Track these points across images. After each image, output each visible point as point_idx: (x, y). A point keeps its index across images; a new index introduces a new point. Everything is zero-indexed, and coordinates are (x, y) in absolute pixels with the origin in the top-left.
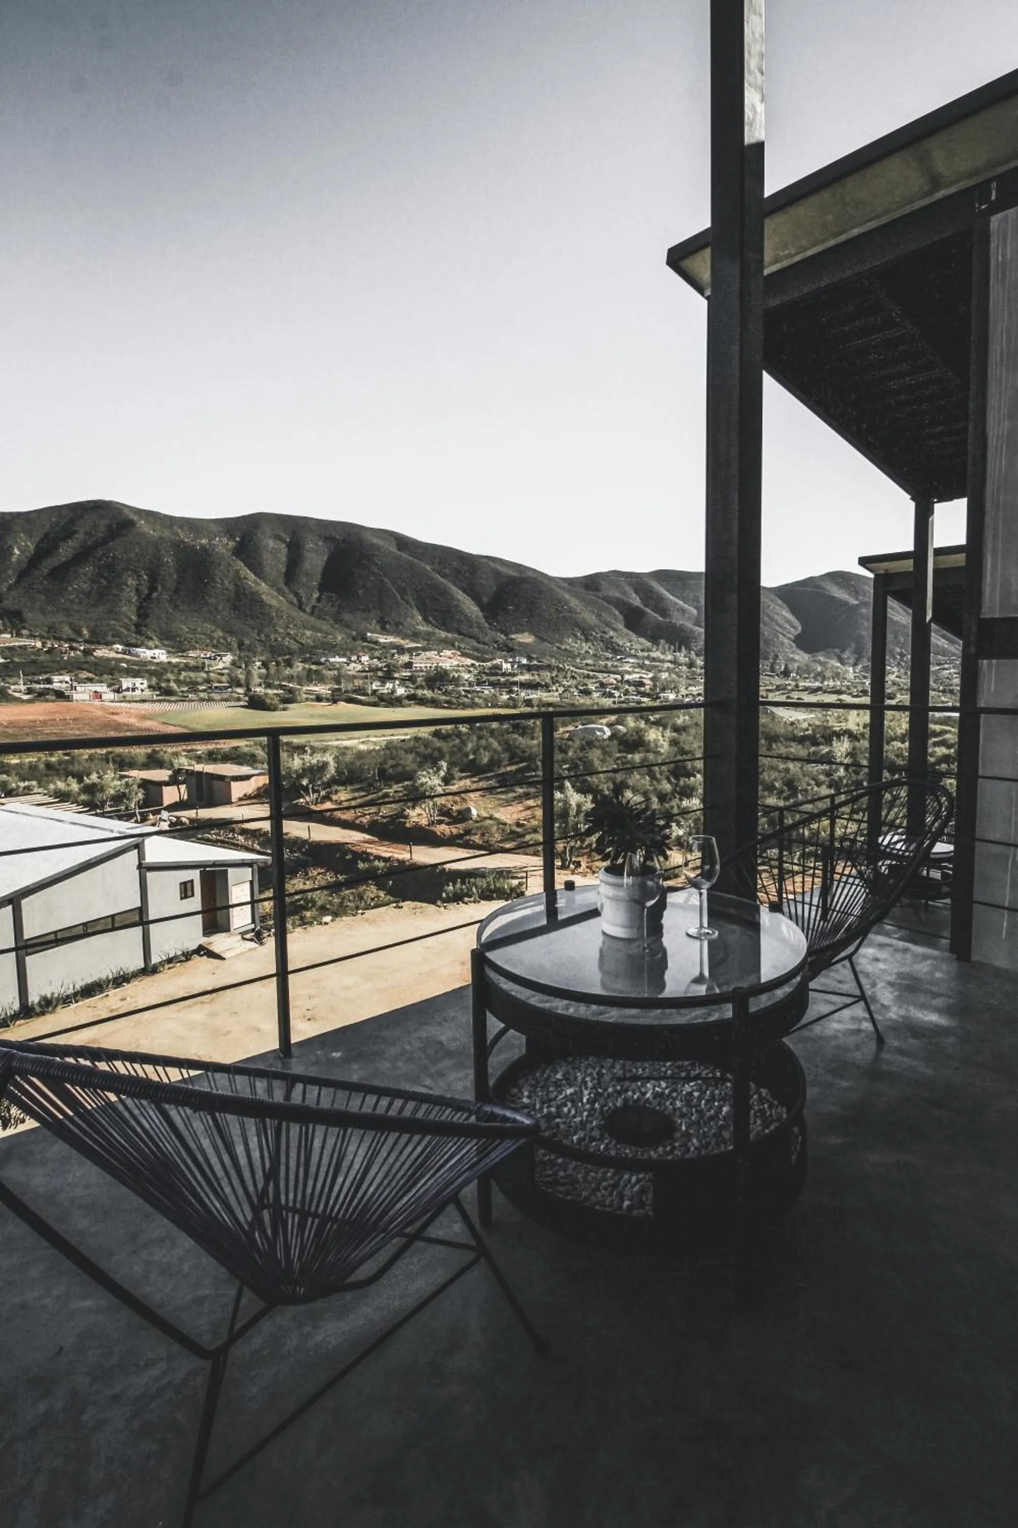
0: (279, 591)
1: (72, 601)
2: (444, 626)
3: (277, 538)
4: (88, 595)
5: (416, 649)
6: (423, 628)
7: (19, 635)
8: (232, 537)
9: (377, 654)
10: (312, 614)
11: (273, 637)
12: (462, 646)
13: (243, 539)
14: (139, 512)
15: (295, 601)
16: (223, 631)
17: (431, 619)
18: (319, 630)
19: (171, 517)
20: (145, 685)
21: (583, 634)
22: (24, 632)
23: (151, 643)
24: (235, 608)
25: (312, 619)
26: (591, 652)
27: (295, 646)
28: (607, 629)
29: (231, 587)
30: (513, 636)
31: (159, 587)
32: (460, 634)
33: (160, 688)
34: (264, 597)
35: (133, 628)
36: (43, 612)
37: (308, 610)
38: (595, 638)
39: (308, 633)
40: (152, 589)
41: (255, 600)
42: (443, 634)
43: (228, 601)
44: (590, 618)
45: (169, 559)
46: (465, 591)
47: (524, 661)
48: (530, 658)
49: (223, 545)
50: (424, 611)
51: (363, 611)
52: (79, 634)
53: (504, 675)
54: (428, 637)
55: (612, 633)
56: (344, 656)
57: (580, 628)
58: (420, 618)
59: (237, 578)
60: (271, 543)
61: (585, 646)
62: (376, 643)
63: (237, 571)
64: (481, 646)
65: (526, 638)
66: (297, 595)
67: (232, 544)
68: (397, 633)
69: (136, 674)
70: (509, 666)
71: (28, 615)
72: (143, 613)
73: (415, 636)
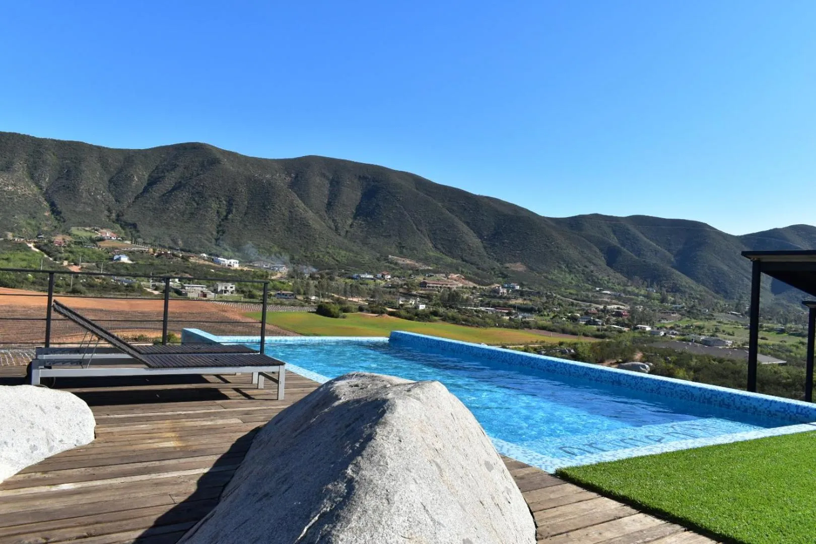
0: (321, 217)
1: (172, 218)
2: (450, 253)
3: (324, 175)
4: (183, 214)
5: (429, 271)
6: (432, 253)
7: (136, 242)
8: (289, 174)
9: (397, 273)
10: (346, 237)
11: (316, 253)
12: (465, 270)
13: (297, 177)
14: (224, 152)
15: (333, 226)
16: (278, 246)
17: (439, 246)
18: (351, 251)
19: (245, 157)
20: (234, 289)
21: (567, 266)
22: (140, 240)
23: (226, 254)
24: (289, 230)
25: (346, 241)
26: (574, 283)
27: (332, 262)
28: (587, 264)
29: (287, 213)
30: (507, 265)
31: (234, 210)
32: (463, 260)
33: (243, 292)
34: (311, 222)
35: (213, 241)
36: (151, 225)
37: (343, 233)
38: (578, 272)
39: (343, 253)
40: (229, 212)
41: (305, 225)
42: (449, 260)
43: (284, 223)
44: (572, 253)
45: (242, 189)
46: (468, 224)
47: (518, 287)
48: (522, 285)
49: (282, 181)
50: (434, 240)
51: (386, 237)
52: (175, 242)
53: (501, 298)
54: (437, 261)
55: (592, 268)
56: (370, 273)
57: (564, 261)
58: (431, 245)
59: (292, 205)
60: (318, 180)
61: (569, 278)
62: (396, 264)
63: (292, 200)
64: (480, 271)
65: (519, 267)
66: (334, 220)
67: (288, 179)
68: (411, 257)
69: (226, 280)
70: (505, 291)
71: (140, 227)
72: (221, 231)
73: (426, 260)
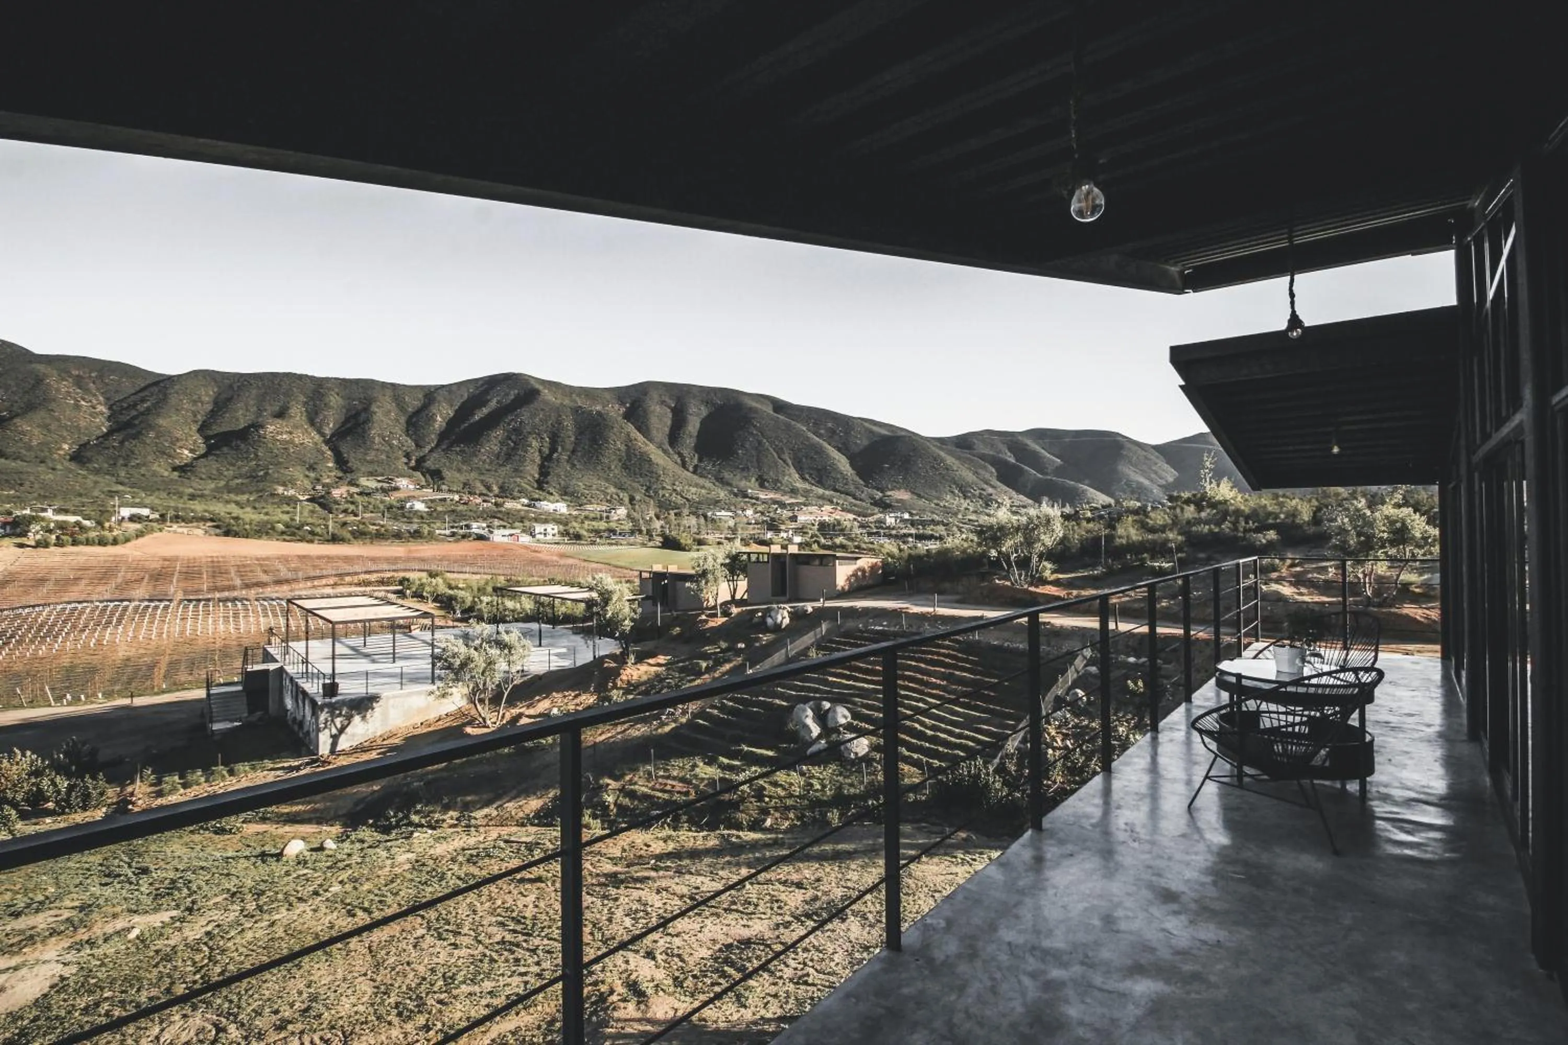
0: (665, 451)
1: (484, 462)
2: (820, 483)
3: (663, 402)
4: (498, 456)
5: (798, 504)
6: (800, 485)
7: (439, 490)
8: (622, 403)
9: (759, 509)
10: (694, 472)
11: (661, 492)
12: (841, 502)
13: (632, 404)
14: (543, 382)
15: (679, 461)
16: (615, 487)
17: (807, 476)
18: (703, 487)
19: (571, 387)
20: (556, 531)
21: (960, 490)
22: (444, 487)
23: (551, 498)
24: (625, 467)
25: (695, 477)
26: (971, 509)
27: (680, 501)
28: (985, 486)
29: (623, 448)
30: (889, 493)
31: (560, 449)
32: (836, 490)
33: (568, 534)
34: (652, 456)
35: (536, 485)
36: (459, 470)
37: (691, 469)
38: (974, 495)
39: (693, 490)
40: (553, 450)
41: (644, 459)
42: (821, 491)
43: (620, 460)
44: (968, 475)
45: (569, 423)
46: (839, 450)
47: (906, 516)
48: (911, 514)
49: (615, 411)
50: (800, 470)
51: (743, 469)
52: (489, 488)
53: (889, 528)
54: (806, 493)
55: (990, 490)
56: (729, 510)
57: (957, 485)
58: (797, 476)
59: (629, 441)
60: (658, 408)
61: (965, 504)
62: (757, 499)
63: (628, 435)
64: (858, 502)
65: (902, 495)
66: (680, 455)
67: (623, 410)
68: (776, 489)
69: (546, 521)
70: (893, 520)
71: (447, 473)
72: (544, 472)
73: (794, 492)
